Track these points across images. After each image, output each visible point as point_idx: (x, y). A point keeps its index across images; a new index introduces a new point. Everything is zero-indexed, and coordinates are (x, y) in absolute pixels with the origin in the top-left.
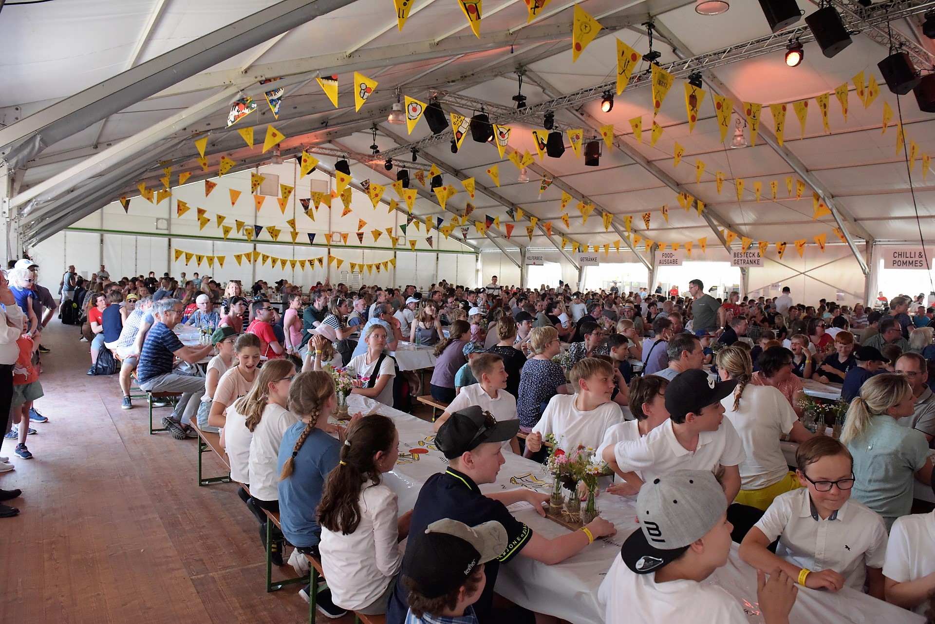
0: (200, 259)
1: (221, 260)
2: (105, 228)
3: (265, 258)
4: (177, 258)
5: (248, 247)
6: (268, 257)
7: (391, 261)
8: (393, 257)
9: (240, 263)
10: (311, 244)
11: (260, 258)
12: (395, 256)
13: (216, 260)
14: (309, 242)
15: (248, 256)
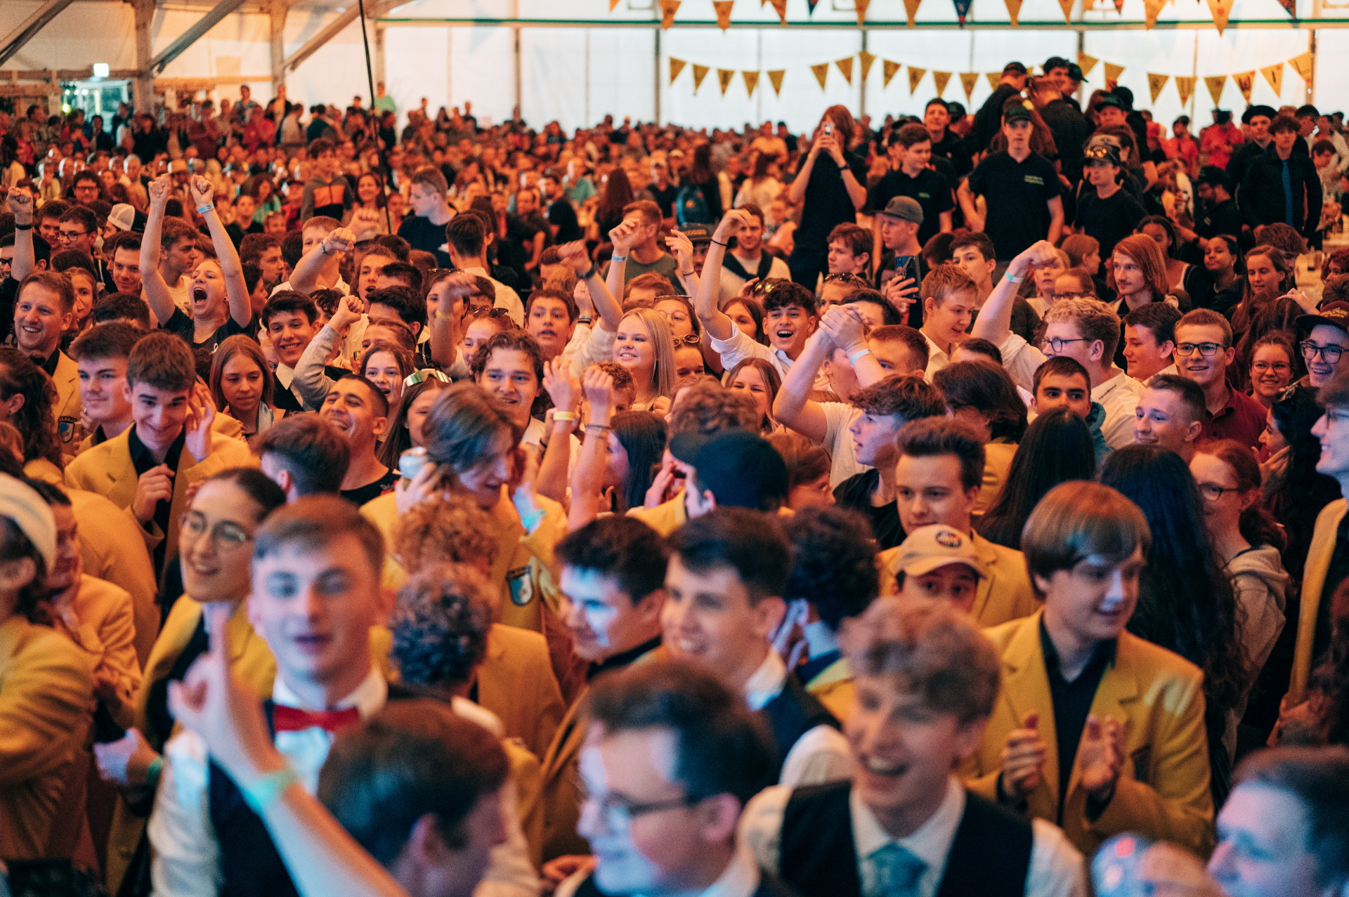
0: (725, 77)
1: (777, 78)
2: (522, 15)
3: (890, 69)
4: (673, 77)
5: (846, 43)
6: (897, 66)
7: (1295, 64)
8: (1305, 48)
9: (822, 84)
10: (962, 24)
11: (877, 70)
12: (1313, 48)
13: (764, 80)
14: (953, 16)
15: (845, 66)
